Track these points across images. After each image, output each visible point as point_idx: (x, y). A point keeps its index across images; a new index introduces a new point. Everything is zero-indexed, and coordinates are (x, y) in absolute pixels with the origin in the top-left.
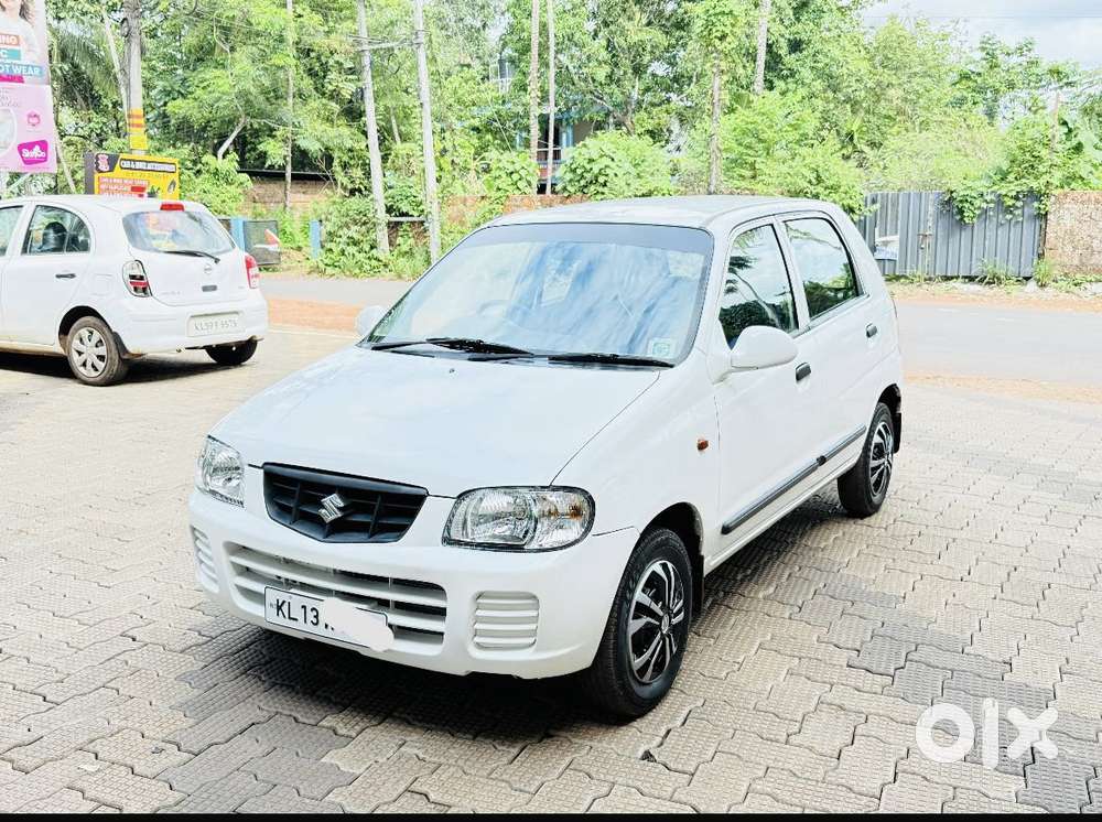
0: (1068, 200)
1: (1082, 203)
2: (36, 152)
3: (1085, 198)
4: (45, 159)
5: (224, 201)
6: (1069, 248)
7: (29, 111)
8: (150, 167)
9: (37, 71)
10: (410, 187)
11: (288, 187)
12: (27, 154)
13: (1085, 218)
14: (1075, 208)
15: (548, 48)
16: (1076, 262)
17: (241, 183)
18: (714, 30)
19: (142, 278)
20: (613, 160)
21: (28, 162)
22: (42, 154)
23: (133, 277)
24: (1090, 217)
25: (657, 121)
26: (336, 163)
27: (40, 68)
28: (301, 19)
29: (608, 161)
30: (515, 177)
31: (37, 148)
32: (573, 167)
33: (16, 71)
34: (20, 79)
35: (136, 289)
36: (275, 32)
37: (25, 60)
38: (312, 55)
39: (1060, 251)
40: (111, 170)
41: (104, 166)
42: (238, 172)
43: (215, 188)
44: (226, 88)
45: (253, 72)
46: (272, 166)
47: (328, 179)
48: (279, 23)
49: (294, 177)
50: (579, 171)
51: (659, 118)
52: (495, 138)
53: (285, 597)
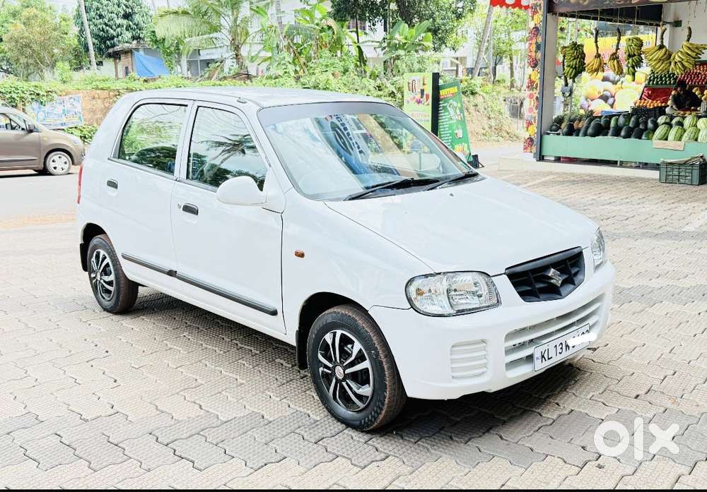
53: (545, 347)
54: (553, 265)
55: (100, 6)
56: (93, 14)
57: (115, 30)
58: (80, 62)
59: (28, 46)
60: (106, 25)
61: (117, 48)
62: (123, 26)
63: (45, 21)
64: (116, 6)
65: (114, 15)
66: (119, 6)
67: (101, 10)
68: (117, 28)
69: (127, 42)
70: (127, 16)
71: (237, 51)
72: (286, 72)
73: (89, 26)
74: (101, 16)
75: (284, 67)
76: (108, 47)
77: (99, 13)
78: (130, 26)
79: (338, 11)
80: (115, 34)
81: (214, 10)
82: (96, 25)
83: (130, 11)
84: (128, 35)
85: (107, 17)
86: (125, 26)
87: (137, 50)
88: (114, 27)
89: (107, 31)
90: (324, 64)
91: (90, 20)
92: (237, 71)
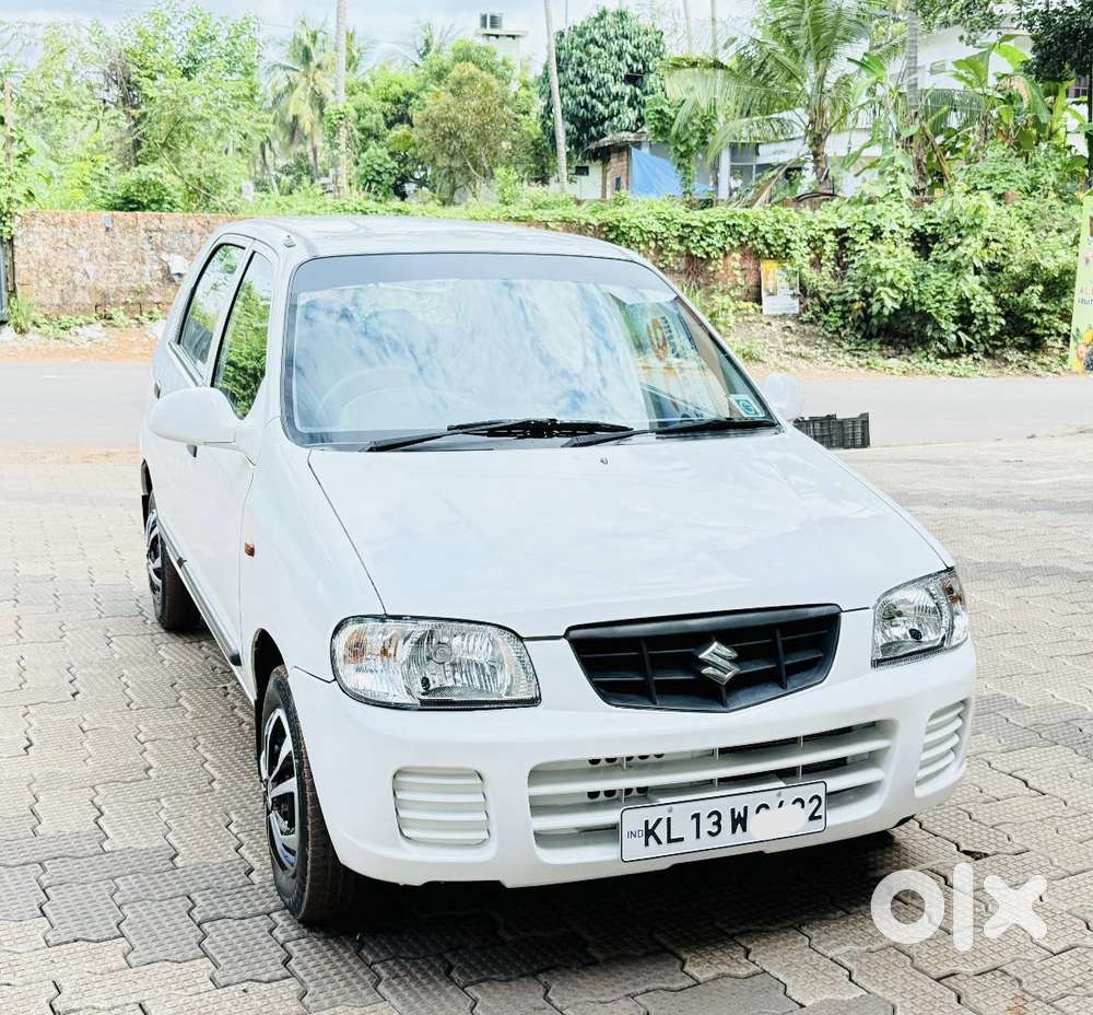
0: (37, 222)
1: (55, 225)
3: (58, 219)
6: (45, 283)
13: (61, 244)
14: (47, 232)
16: (57, 300)
24: (67, 244)
39: (36, 287)
53: (662, 813)
54: (725, 636)
55: (585, 57)
56: (570, 73)
57: (607, 106)
58: (543, 168)
59: (452, 135)
60: (593, 95)
61: (605, 142)
62: (623, 98)
63: (488, 88)
64: (614, 58)
65: (608, 76)
66: (620, 59)
67: (585, 65)
68: (612, 101)
69: (627, 130)
70: (633, 79)
71: (817, 146)
72: (893, 191)
73: (562, 97)
74: (585, 79)
75: (890, 179)
76: (592, 139)
77: (581, 71)
78: (636, 96)
79: (1043, 60)
80: (606, 113)
81: (777, 61)
82: (574, 96)
83: (641, 67)
84: (630, 115)
85: (596, 80)
86: (627, 98)
87: (638, 145)
88: (606, 99)
89: (593, 107)
90: (987, 172)
91: (565, 86)
92: (813, 188)
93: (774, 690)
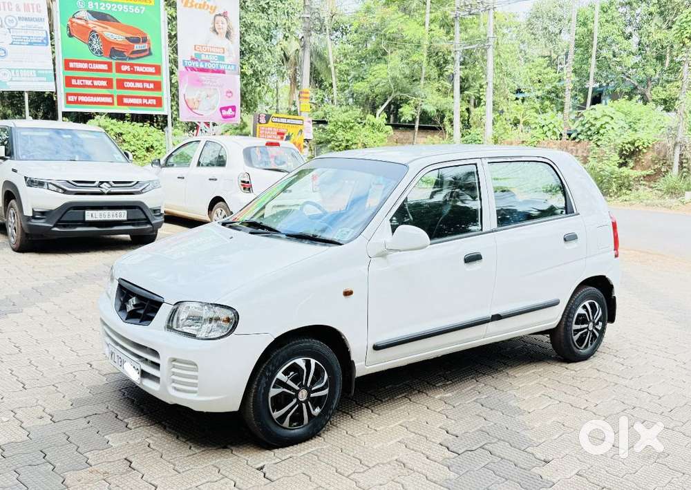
2: (230, 112)
4: (234, 116)
5: (375, 142)
7: (227, 90)
8: (289, 121)
9: (233, 67)
10: (478, 135)
11: (416, 133)
12: (225, 113)
15: (592, 46)
17: (387, 131)
18: (685, 33)
19: (248, 182)
20: (613, 118)
21: (225, 117)
22: (233, 113)
23: (243, 182)
25: (669, 93)
26: (445, 119)
27: (235, 65)
28: (433, 32)
29: (608, 119)
30: (546, 129)
31: (230, 110)
32: (583, 122)
33: (222, 67)
34: (223, 72)
35: (244, 188)
36: (415, 40)
37: (227, 61)
38: (440, 54)
40: (267, 122)
41: (263, 120)
42: (386, 125)
43: (371, 133)
44: (384, 75)
45: (401, 65)
46: (405, 121)
47: (441, 129)
48: (418, 35)
49: (420, 128)
50: (587, 126)
51: (670, 90)
52: (552, 103)
54: (139, 297)
93: (138, 321)
